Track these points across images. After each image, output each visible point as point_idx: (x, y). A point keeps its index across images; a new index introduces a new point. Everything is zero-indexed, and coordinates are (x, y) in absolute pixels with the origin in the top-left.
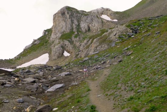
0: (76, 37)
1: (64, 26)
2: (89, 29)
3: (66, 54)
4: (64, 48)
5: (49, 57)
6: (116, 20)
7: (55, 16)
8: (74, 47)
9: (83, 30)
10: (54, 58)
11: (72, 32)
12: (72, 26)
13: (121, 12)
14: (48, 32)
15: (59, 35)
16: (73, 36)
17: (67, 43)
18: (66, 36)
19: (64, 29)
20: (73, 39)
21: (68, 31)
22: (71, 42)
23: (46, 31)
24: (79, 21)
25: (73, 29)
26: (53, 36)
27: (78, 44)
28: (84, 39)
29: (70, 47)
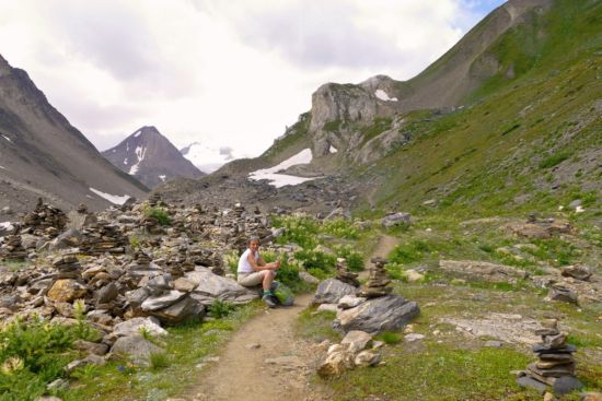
0: (344, 127)
1: (328, 112)
2: (360, 117)
3: (333, 150)
4: (329, 142)
5: (313, 152)
6: (395, 99)
7: (315, 95)
8: (343, 141)
9: (353, 118)
10: (319, 155)
11: (338, 121)
12: (338, 112)
13: (403, 83)
14: (306, 117)
15: (322, 124)
16: (341, 126)
17: (333, 135)
18: (331, 127)
19: (328, 115)
20: (341, 130)
21: (333, 119)
22: (339, 135)
23: (303, 115)
24: (346, 106)
25: (339, 116)
26: (313, 125)
27: (346, 137)
28: (354, 130)
29: (337, 140)
